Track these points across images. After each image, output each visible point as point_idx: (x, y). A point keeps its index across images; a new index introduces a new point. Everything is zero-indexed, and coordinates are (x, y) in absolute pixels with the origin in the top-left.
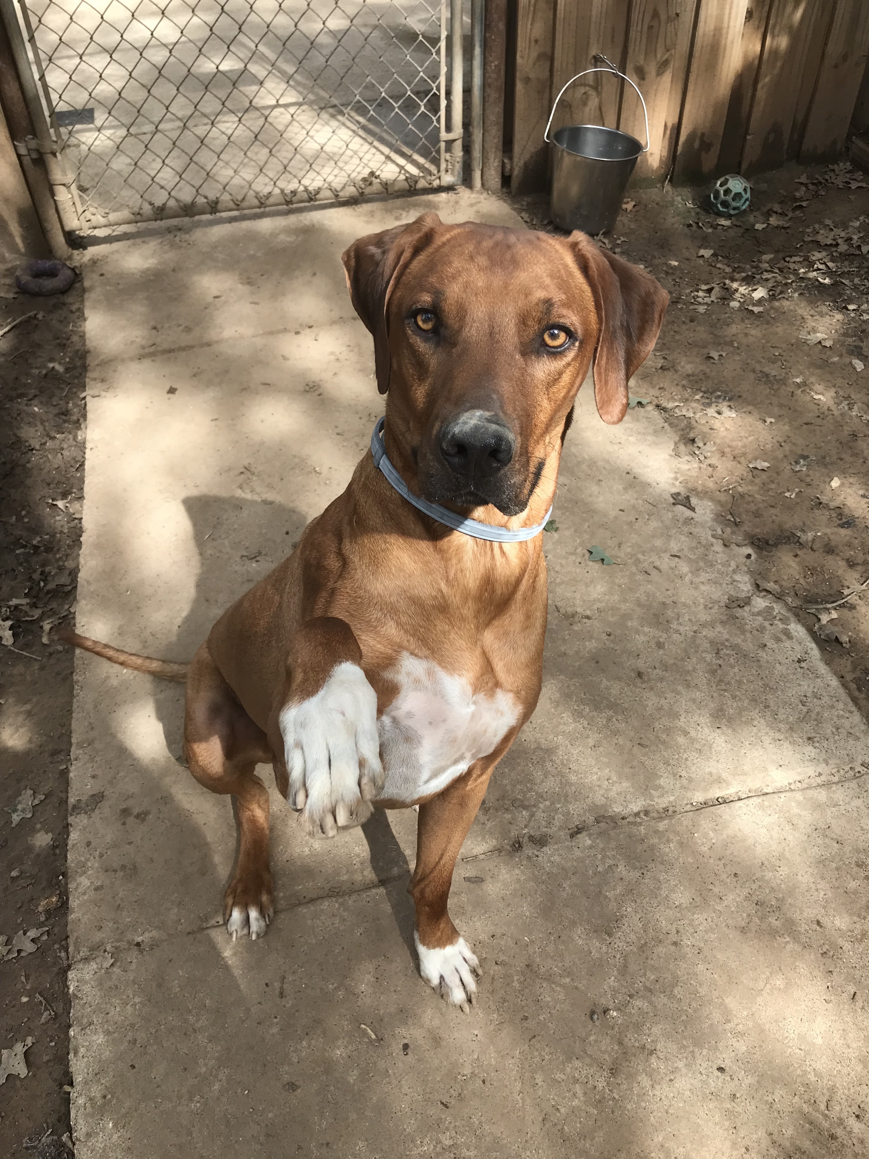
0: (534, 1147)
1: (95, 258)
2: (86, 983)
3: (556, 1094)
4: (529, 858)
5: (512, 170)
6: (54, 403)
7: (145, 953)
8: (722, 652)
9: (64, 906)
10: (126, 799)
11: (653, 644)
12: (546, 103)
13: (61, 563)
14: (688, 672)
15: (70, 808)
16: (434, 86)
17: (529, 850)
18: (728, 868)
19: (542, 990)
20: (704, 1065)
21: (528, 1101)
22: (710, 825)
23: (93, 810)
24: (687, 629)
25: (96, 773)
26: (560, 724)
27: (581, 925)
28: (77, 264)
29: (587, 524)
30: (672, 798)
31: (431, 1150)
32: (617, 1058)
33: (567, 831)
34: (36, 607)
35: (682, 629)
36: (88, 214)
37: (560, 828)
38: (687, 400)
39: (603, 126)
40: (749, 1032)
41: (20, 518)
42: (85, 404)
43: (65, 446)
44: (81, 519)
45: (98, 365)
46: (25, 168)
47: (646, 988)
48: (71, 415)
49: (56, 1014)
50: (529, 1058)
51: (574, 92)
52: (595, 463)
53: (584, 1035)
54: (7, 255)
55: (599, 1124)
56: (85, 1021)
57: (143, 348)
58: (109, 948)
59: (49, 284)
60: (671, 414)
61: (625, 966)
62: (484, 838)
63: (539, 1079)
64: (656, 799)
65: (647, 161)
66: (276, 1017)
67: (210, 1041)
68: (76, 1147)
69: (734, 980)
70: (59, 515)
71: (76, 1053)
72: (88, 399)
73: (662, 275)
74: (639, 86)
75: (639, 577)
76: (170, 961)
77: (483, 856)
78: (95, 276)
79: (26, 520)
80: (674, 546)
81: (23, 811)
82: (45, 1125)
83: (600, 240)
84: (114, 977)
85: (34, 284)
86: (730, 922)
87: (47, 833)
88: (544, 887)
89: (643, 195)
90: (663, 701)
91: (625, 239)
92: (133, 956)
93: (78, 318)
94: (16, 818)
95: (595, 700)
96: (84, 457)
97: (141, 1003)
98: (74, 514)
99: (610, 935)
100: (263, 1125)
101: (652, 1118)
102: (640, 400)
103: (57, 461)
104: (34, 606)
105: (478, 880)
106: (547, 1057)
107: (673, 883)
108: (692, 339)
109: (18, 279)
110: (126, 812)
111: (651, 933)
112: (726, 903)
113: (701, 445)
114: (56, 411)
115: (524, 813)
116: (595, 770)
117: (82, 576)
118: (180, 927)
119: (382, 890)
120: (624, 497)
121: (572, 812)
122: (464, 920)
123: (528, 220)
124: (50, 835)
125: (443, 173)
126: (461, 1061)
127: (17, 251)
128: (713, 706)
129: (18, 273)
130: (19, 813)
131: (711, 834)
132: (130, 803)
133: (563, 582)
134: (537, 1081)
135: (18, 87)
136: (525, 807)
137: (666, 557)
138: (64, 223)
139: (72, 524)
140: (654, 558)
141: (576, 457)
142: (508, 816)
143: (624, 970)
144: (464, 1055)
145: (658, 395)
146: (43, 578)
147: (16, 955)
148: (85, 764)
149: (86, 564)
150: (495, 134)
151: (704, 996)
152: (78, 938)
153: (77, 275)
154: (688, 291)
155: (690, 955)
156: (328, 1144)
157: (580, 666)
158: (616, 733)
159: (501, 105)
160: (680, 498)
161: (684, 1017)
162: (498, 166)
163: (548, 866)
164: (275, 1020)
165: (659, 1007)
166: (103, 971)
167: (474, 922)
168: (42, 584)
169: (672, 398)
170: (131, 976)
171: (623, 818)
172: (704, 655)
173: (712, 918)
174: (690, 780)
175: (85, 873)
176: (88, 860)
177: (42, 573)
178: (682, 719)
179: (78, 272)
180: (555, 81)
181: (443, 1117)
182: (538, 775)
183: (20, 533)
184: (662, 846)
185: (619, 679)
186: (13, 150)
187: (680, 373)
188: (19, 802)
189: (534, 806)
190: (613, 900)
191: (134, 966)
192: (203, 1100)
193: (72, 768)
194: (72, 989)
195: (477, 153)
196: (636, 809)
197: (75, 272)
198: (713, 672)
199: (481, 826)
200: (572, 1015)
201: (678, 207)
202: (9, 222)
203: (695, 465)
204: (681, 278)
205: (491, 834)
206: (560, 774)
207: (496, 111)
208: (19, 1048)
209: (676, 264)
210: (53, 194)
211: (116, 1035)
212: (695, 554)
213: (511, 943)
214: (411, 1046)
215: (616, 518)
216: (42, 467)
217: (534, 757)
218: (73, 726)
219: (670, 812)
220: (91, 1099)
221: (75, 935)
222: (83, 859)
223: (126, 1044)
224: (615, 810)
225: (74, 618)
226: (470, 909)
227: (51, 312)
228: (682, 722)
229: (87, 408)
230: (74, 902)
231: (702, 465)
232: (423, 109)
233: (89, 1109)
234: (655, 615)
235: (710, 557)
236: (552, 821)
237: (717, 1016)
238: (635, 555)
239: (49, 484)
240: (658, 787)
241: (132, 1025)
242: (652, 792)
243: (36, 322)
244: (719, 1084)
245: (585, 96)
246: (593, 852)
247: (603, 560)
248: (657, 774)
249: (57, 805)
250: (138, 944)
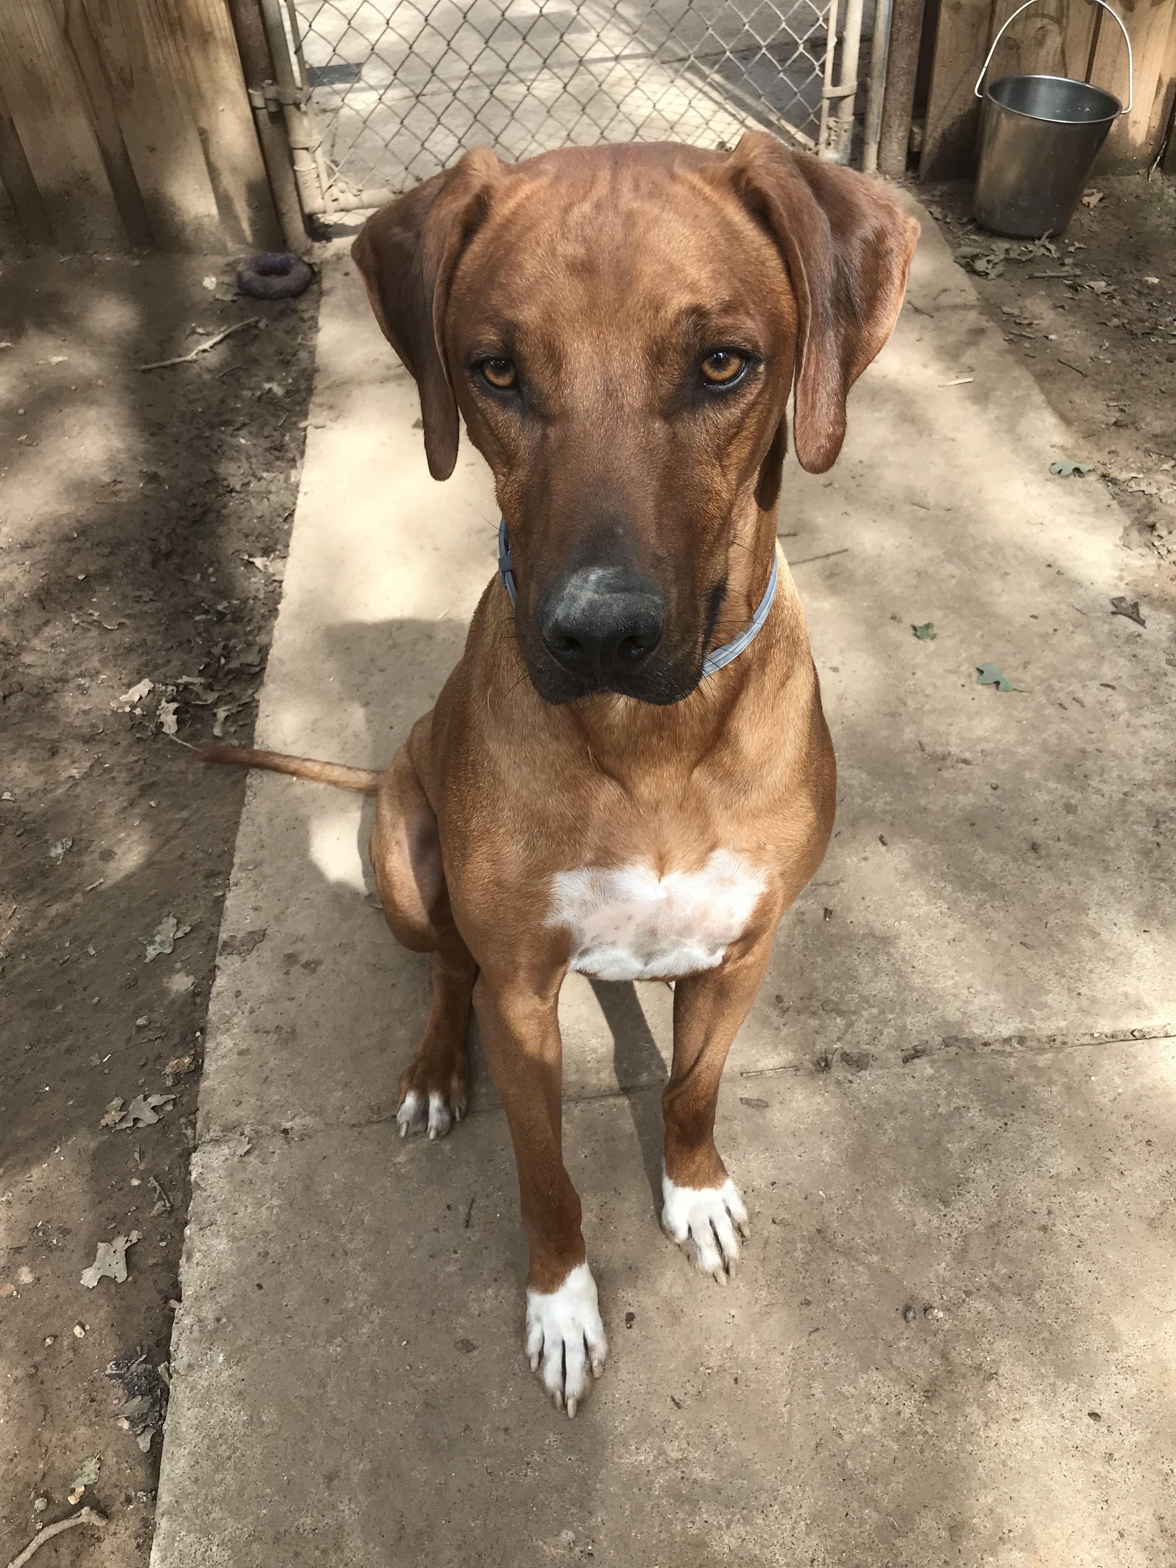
0: (799, 1482)
1: (341, 252)
2: (213, 1171)
3: (839, 1414)
4: (838, 1083)
5: (922, 143)
6: (266, 434)
7: (292, 1143)
8: (1163, 827)
9: (196, 1071)
10: (294, 942)
11: (1059, 806)
12: (982, 41)
13: (250, 638)
14: (1109, 849)
15: (219, 947)
16: (820, 15)
17: (839, 1072)
18: (1138, 1131)
19: (836, 1267)
20: (1070, 1406)
21: (798, 1417)
22: (1117, 1068)
23: (250, 951)
24: (1113, 790)
25: (260, 904)
26: (906, 904)
27: (904, 1184)
28: (317, 261)
29: (980, 633)
30: (1063, 1024)
31: (649, 1461)
32: (937, 1377)
33: (899, 1052)
34: (212, 690)
35: (1105, 788)
36: (335, 192)
37: (890, 1048)
38: (1149, 470)
39: (1066, 77)
40: (1146, 1369)
41: (205, 576)
42: (305, 437)
43: (273, 488)
44: (281, 582)
45: (327, 388)
46: (260, 124)
47: (992, 1285)
48: (287, 451)
49: (172, 1206)
50: (806, 1358)
51: (1025, 26)
52: (1002, 548)
53: (891, 1338)
54: (230, 245)
55: (899, 1464)
56: (206, 1219)
57: (388, 368)
58: (247, 1130)
59: (277, 283)
60: (1124, 487)
61: (964, 1250)
62: (775, 1048)
63: (818, 1388)
64: (1038, 1023)
65: (1127, 134)
66: (455, 1252)
67: (364, 1270)
68: (172, 1381)
69: (1128, 1292)
70: (255, 576)
71: (189, 1259)
72: (310, 430)
73: (1133, 296)
74: (1124, 19)
75: (1050, 711)
76: (324, 1158)
77: (771, 1073)
78: (338, 276)
79: (213, 579)
80: (1108, 673)
81: (162, 943)
82: (138, 1348)
83: (1044, 246)
84: (250, 1168)
85: (259, 284)
86: (1133, 1209)
87: (187, 976)
88: (855, 1125)
89: (1117, 185)
90: (1065, 887)
91: (1082, 246)
92: (277, 1145)
93: (310, 328)
94: (152, 952)
95: (963, 877)
96: (295, 504)
97: (279, 1206)
98: (274, 575)
99: (946, 1204)
100: (422, 1389)
101: (981, 1470)
102: (1077, 465)
103: (262, 508)
104: (209, 687)
105: (761, 1105)
106: (832, 1361)
107: (1050, 1143)
108: (1169, 385)
109: (239, 276)
110: (291, 958)
111: (1009, 1209)
112: (1129, 1181)
113: (1164, 533)
114: (267, 444)
115: (838, 1020)
116: (951, 972)
117: (274, 653)
118: (342, 1117)
119: (623, 1101)
120: (1039, 599)
121: (909, 1027)
122: (733, 1156)
123: (940, 217)
124: (191, 979)
125: (822, 147)
126: (706, 1347)
127: (242, 240)
128: (1140, 899)
129: (240, 268)
130: (156, 946)
131: (1117, 1080)
132: (299, 946)
133: (934, 711)
134: (813, 1391)
135: (258, 11)
136: (841, 1013)
137: (1094, 685)
138: (304, 202)
139: (270, 588)
140: (1075, 687)
141: (974, 539)
142: (814, 1023)
143: (961, 1255)
144: (712, 1341)
145: (1106, 461)
146: (225, 653)
147: (131, 1124)
148: (246, 892)
149: (281, 638)
150: (904, 86)
151: (1081, 1308)
152: (208, 1113)
153: (314, 275)
154: (1168, 319)
155: (1065, 1248)
156: (506, 1430)
157: (945, 827)
158: (988, 924)
159: (917, 45)
160: (1123, 605)
161: (1046, 1334)
162: (903, 137)
163: (864, 1098)
164: (454, 1256)
165: (1009, 1314)
166: (236, 1159)
167: (748, 1161)
168: (223, 661)
169: (1127, 466)
170: (271, 1170)
171: (985, 1044)
172: (1135, 827)
173: (1105, 1199)
174: (1094, 1001)
175: (228, 1030)
176: (234, 1014)
177: (225, 647)
178: (1091, 913)
179: (316, 269)
180: (998, 9)
181: (672, 1419)
182: (865, 970)
183: (204, 595)
184: (1039, 1089)
185: (1002, 850)
186: (247, 100)
187: (1142, 431)
188: (158, 933)
189: (854, 1013)
190: (956, 1156)
191: (276, 1157)
192: (345, 1344)
193: (229, 895)
194: (194, 1175)
195: (874, 118)
196: (1006, 1034)
197: (312, 270)
198: (1147, 853)
199: (773, 1031)
200: (876, 1308)
201: (1167, 203)
202: (235, 201)
203: (1153, 561)
204: (1161, 301)
205: (787, 1043)
206: (898, 973)
207: (908, 53)
208: (120, 1244)
209: (1156, 281)
210: (292, 162)
211: (243, 1242)
212: (1137, 685)
213: (798, 1196)
214: (638, 1318)
215: (1024, 626)
216: (242, 515)
217: (862, 947)
218: (237, 843)
219: (1057, 1042)
220: (200, 1321)
221: (207, 1107)
222: (228, 1012)
223: (255, 1255)
224: (975, 1031)
225: (257, 706)
226: (744, 1142)
227: (276, 319)
228: (1091, 918)
229: (307, 441)
230: (210, 1066)
231: (1162, 562)
232: (801, 49)
233: (196, 1334)
234: (1067, 766)
235: (1161, 691)
236: (878, 1036)
237: (1097, 1339)
238: (1048, 680)
239: (247, 536)
240: (1041, 1006)
241: (266, 1233)
242: (1034, 1011)
243: (256, 332)
244: (1089, 1436)
245: (1041, 32)
246: (934, 1085)
247: (997, 683)
248: (1043, 987)
249: (205, 941)
250: (285, 1131)
